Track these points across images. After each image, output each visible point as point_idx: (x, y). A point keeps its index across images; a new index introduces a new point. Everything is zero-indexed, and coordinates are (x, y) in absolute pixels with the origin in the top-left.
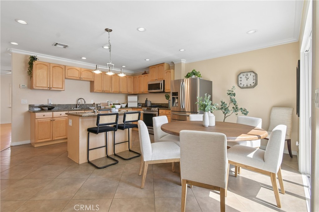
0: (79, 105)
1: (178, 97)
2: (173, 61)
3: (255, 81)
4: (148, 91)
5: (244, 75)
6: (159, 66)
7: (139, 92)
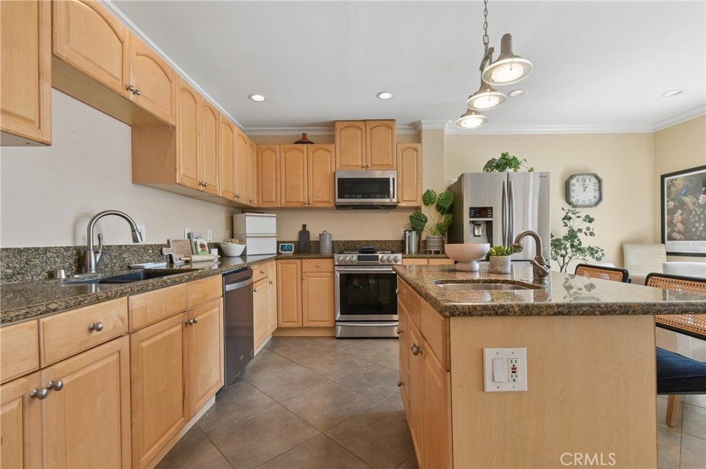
0: (96, 253)
1: (491, 222)
2: (422, 121)
3: (597, 194)
4: (338, 200)
5: (578, 181)
6: (376, 127)
7: (286, 202)
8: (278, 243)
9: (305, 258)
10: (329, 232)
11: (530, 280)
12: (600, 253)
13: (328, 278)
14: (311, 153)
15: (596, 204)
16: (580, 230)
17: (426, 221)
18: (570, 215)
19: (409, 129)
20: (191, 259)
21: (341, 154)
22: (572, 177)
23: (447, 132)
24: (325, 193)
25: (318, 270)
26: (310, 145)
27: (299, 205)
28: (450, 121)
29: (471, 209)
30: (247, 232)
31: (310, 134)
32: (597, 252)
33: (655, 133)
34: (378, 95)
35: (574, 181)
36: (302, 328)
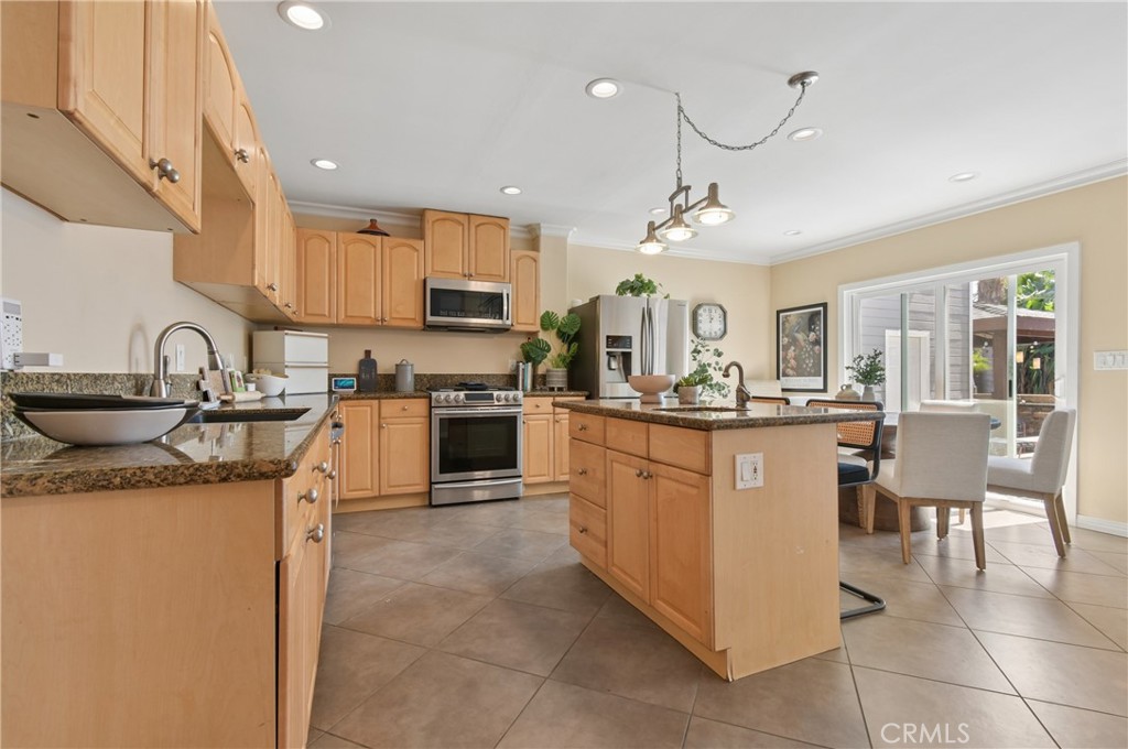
0: (166, 383)
1: (630, 353)
2: (542, 225)
3: (722, 327)
4: (430, 318)
5: (705, 310)
6: (483, 224)
7: (346, 316)
8: (331, 376)
9: (386, 398)
10: (411, 362)
11: (733, 406)
12: (726, 389)
13: (419, 425)
14: (388, 250)
15: (722, 337)
16: (709, 365)
17: (549, 350)
18: (699, 348)
19: (523, 232)
20: (234, 399)
21: (433, 255)
22: (699, 306)
23: (570, 240)
24: (407, 307)
25: (405, 413)
26: (385, 237)
27: (368, 322)
28: (575, 229)
29: (608, 337)
30: (286, 359)
31: (383, 222)
32: (724, 388)
33: (772, 267)
34: (502, 189)
35: (701, 311)
36: (380, 498)
